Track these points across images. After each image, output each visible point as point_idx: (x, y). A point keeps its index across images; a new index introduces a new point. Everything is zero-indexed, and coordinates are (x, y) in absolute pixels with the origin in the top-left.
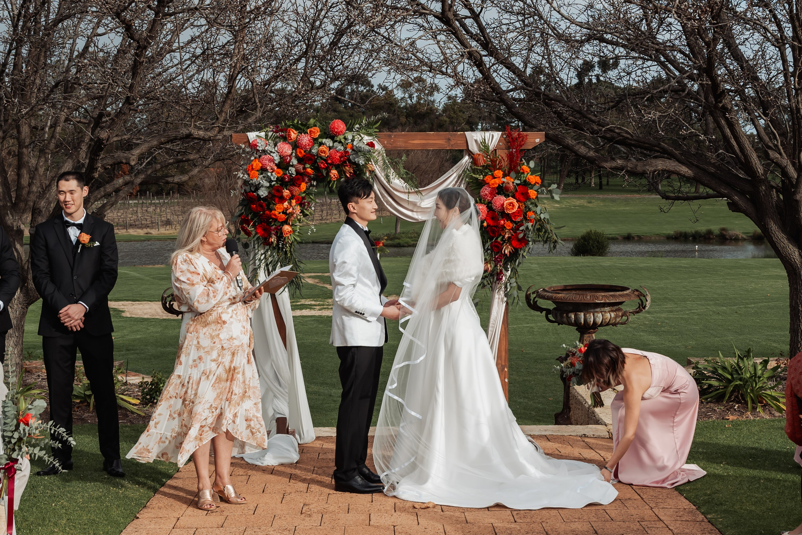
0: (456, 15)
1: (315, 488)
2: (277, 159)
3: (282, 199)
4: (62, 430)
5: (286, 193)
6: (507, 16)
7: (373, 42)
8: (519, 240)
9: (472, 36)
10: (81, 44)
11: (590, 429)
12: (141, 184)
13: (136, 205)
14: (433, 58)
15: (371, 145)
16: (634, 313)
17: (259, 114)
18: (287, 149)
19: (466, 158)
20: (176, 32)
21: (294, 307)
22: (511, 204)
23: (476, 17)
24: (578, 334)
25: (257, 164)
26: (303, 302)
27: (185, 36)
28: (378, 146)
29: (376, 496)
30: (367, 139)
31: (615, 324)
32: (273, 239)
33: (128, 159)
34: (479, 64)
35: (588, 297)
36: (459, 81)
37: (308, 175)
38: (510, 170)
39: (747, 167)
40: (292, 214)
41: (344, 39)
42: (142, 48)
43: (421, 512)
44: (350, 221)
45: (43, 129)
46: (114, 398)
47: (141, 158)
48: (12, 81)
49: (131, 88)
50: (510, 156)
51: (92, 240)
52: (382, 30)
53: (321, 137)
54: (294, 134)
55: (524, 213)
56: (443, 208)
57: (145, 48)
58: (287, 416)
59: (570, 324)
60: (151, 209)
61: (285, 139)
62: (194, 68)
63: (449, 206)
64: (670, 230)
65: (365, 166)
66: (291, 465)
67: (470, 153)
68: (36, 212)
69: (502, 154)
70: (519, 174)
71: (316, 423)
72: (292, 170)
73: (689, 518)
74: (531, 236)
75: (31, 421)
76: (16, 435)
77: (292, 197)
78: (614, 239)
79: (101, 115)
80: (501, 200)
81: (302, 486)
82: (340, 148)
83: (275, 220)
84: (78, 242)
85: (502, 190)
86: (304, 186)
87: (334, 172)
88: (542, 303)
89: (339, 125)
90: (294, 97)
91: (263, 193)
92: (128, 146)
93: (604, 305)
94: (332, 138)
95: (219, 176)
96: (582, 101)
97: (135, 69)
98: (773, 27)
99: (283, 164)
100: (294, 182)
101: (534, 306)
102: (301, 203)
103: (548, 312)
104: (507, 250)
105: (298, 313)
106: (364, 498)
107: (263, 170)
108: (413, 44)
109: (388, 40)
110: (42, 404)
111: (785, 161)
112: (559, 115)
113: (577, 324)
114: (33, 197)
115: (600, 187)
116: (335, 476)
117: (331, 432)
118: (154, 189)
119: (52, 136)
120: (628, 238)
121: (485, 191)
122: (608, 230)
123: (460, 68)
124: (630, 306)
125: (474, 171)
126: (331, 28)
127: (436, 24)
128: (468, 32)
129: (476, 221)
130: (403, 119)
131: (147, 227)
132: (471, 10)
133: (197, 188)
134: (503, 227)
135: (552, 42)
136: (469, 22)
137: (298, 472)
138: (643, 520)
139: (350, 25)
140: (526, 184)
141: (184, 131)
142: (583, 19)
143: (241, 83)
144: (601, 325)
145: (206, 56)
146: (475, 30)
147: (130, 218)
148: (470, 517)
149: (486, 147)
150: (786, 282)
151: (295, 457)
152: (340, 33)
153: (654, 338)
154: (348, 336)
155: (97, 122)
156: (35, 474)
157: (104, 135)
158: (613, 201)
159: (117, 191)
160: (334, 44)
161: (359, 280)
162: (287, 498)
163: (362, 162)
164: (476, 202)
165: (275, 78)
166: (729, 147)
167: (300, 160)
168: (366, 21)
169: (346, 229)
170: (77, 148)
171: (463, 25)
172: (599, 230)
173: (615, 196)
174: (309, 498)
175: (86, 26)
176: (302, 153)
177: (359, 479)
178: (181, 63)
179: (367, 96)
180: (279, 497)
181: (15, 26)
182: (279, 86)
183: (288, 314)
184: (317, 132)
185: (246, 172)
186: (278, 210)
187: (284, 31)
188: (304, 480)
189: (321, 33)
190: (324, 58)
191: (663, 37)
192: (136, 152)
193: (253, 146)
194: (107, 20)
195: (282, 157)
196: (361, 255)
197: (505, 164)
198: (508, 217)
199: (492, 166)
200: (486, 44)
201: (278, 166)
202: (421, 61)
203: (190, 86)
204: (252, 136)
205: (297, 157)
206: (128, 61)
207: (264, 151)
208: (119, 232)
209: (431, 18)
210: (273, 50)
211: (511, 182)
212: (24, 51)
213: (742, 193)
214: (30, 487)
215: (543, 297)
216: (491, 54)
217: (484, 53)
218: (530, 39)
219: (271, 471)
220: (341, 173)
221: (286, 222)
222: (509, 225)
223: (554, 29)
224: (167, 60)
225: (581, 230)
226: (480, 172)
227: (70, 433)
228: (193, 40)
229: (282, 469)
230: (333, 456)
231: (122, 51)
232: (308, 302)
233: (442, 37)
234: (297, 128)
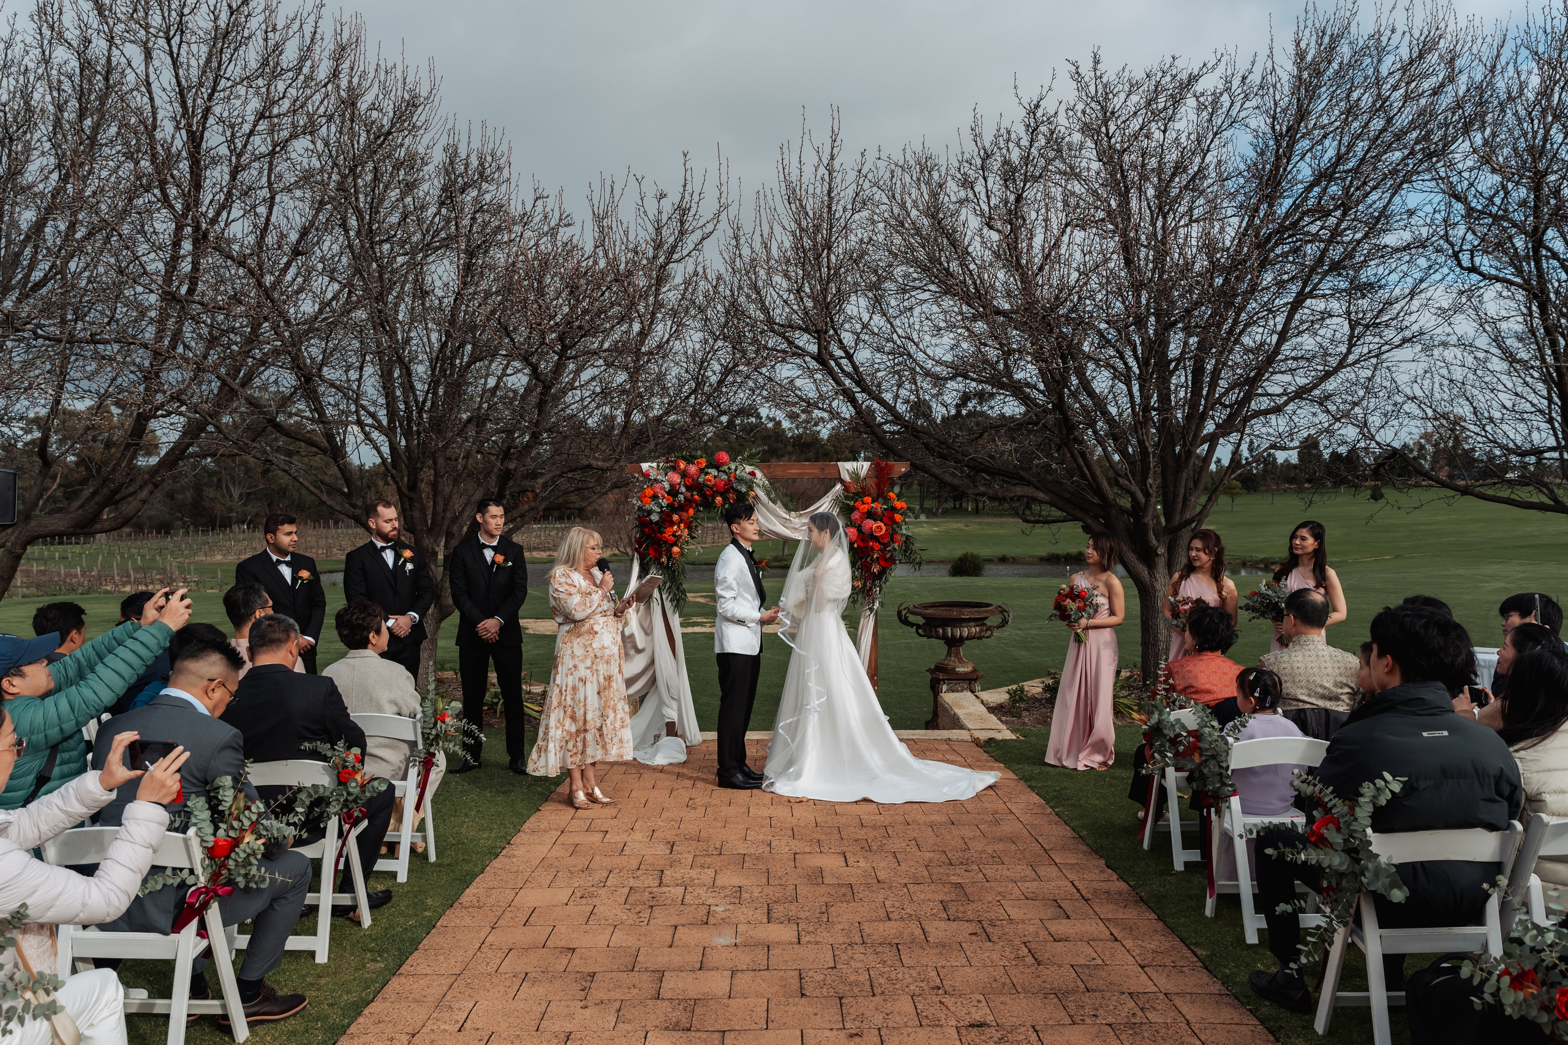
0: (832, 356)
1: (699, 784)
2: (667, 486)
3: (672, 523)
4: (474, 727)
5: (675, 517)
6: (878, 355)
7: (756, 381)
8: (886, 560)
9: (847, 375)
10: (492, 382)
11: (954, 734)
12: (545, 510)
13: (540, 529)
14: (811, 395)
15: (753, 474)
16: (998, 627)
17: (651, 446)
18: (676, 478)
19: (839, 486)
20: (578, 372)
21: (682, 625)
22: (879, 527)
23: (850, 357)
24: (946, 648)
25: (649, 492)
26: (695, 619)
27: (586, 375)
28: (759, 474)
29: (755, 791)
30: (749, 469)
31: (980, 638)
32: (664, 560)
33: (533, 487)
34: (853, 400)
35: (954, 613)
36: (834, 415)
37: (695, 501)
38: (878, 496)
39: (1098, 491)
40: (680, 536)
41: (730, 378)
42: (547, 388)
43: (795, 806)
44: (735, 542)
45: (456, 460)
46: (521, 706)
47: (545, 486)
48: (431, 418)
49: (537, 424)
50: (878, 485)
51: (506, 561)
52: (764, 370)
53: (707, 467)
54: (682, 465)
55: (892, 535)
56: (816, 531)
57: (550, 388)
58: (676, 720)
59: (938, 638)
60: (553, 533)
61: (674, 468)
62: (593, 405)
63: (821, 529)
64: (1043, 552)
65: (747, 493)
66: (680, 765)
67: (842, 482)
68: (449, 535)
69: (871, 483)
70: (887, 500)
71: (702, 729)
72: (681, 497)
73: (1039, 811)
74: (898, 556)
75: (447, 720)
76: (434, 732)
77: (681, 521)
78: (990, 561)
79: (509, 448)
80: (870, 524)
81: (689, 783)
82: (724, 477)
83: (666, 542)
84: (493, 562)
85: (871, 515)
86: (691, 511)
87: (719, 499)
88: (912, 618)
89: (724, 456)
90: (684, 431)
91: (655, 518)
92: (534, 475)
93: (969, 620)
94: (717, 468)
95: (617, 502)
96: (948, 433)
97: (541, 405)
98: (1120, 365)
99: (673, 492)
100: (682, 508)
101: (905, 622)
102: (689, 527)
103: (918, 626)
104: (875, 569)
105: (690, 630)
106: (743, 794)
107: (655, 497)
108: (792, 382)
109: (770, 379)
110: (458, 705)
111: (1135, 488)
112: (927, 446)
113: (944, 637)
114: (446, 523)
115: (977, 512)
116: (719, 774)
117: (713, 735)
118: (556, 513)
119: (465, 467)
120: (1003, 560)
121: (856, 515)
122: (984, 552)
123: (835, 404)
124: (993, 620)
125: (846, 498)
126: (717, 367)
127: (813, 364)
128: (843, 371)
129: (845, 543)
130: (790, 448)
131: (549, 549)
132: (846, 352)
133: (596, 513)
134: (872, 549)
135: (919, 379)
136: (844, 361)
137: (685, 771)
138: (996, 812)
139: (736, 365)
140: (893, 509)
141: (585, 462)
142: (948, 358)
143: (637, 417)
144: (967, 638)
145: (605, 394)
146: (849, 369)
147: (534, 541)
148: (839, 809)
149: (857, 475)
150: (1138, 601)
151: (683, 758)
152: (727, 371)
153: (1024, 653)
154: (725, 644)
155: (506, 455)
156: (450, 771)
157: (512, 466)
158: (989, 524)
159: (522, 516)
160: (721, 382)
161: (739, 594)
162: (675, 793)
163: (744, 490)
164: (847, 526)
165: (667, 413)
166: (1083, 476)
167: (688, 488)
168: (748, 364)
169: (731, 550)
170: (487, 475)
171: (839, 365)
172: (975, 552)
173: (990, 520)
174: (694, 793)
175: (496, 366)
176: (689, 482)
177: (740, 776)
178: (582, 400)
179: (756, 426)
180: (667, 792)
181: (433, 369)
182: (673, 418)
183: (678, 631)
184: (703, 462)
185: (640, 499)
186: (668, 534)
187: (675, 371)
188: (690, 778)
189: (709, 373)
190: (711, 395)
191: (1019, 376)
192: (541, 481)
193: (646, 475)
194: (517, 364)
195: (672, 485)
196: (742, 571)
197: (874, 491)
198: (876, 539)
199: (862, 493)
200: (860, 382)
201: (669, 493)
202: (800, 398)
203: (589, 421)
204: (645, 466)
205: (685, 486)
206: (533, 399)
207: (656, 480)
208: (527, 554)
209: (808, 359)
210: (665, 389)
211: (879, 507)
212: (441, 391)
213: (1096, 517)
214: (444, 783)
215: (913, 613)
216: (863, 391)
217: (858, 389)
218: (900, 377)
219: (661, 770)
220: (726, 499)
221: (675, 544)
222: (876, 546)
223: (922, 367)
224: (568, 399)
225: (958, 552)
226: (852, 499)
227: (481, 731)
228: (593, 379)
229: (670, 768)
230: (716, 757)
231: (528, 389)
232: (700, 620)
233: (818, 376)
234: (684, 458)
